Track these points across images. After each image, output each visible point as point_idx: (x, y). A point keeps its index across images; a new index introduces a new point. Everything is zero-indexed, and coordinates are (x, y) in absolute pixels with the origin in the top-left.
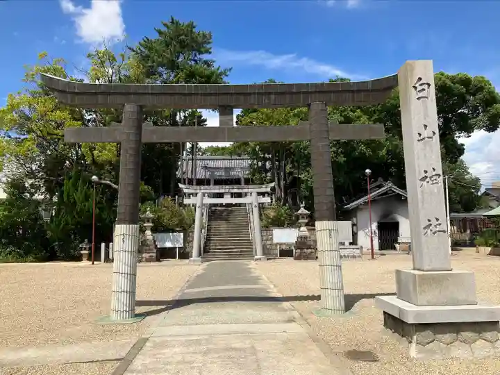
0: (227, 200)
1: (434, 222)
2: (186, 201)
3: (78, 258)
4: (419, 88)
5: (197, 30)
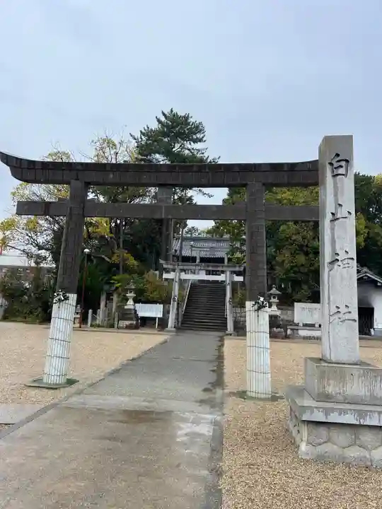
0: (202, 276)
1: (343, 309)
2: (165, 276)
4: (336, 165)
5: (191, 120)
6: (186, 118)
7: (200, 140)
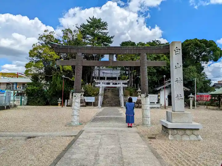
0: (111, 85)
1: (179, 96)
2: (96, 85)
3: (57, 105)
4: (176, 51)
5: (102, 21)
6: (100, 20)
7: (106, 29)
